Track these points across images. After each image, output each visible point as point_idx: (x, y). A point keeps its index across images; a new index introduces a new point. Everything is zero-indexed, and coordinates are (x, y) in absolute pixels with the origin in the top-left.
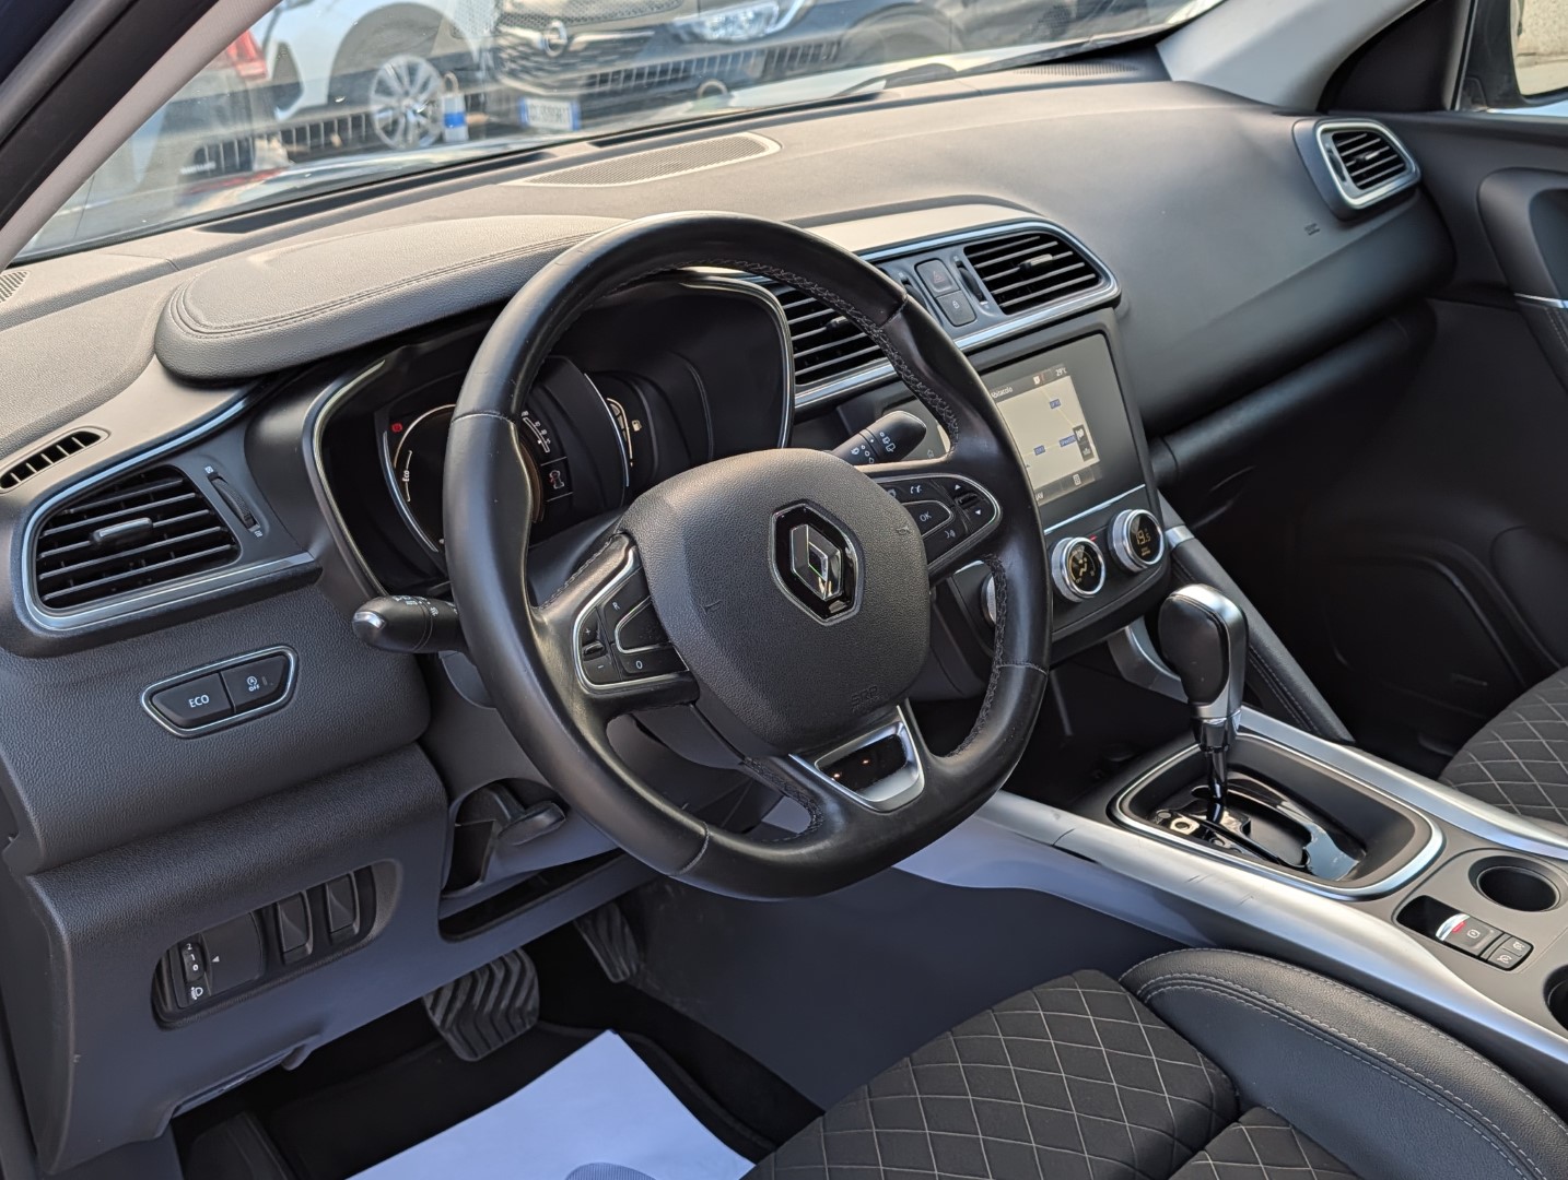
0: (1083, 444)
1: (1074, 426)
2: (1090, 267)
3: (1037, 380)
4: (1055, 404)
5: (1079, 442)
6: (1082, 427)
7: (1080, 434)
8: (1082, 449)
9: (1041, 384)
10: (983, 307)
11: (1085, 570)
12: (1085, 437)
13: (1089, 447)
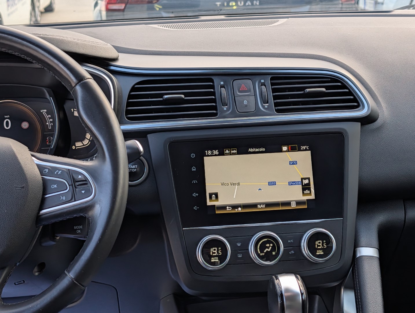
0: (306, 188)
1: (302, 177)
2: (355, 100)
3: (285, 148)
4: (294, 163)
5: (302, 186)
6: (309, 179)
7: (306, 182)
8: (304, 189)
9: (288, 151)
10: (263, 107)
11: (269, 250)
12: (309, 184)
13: (309, 189)
